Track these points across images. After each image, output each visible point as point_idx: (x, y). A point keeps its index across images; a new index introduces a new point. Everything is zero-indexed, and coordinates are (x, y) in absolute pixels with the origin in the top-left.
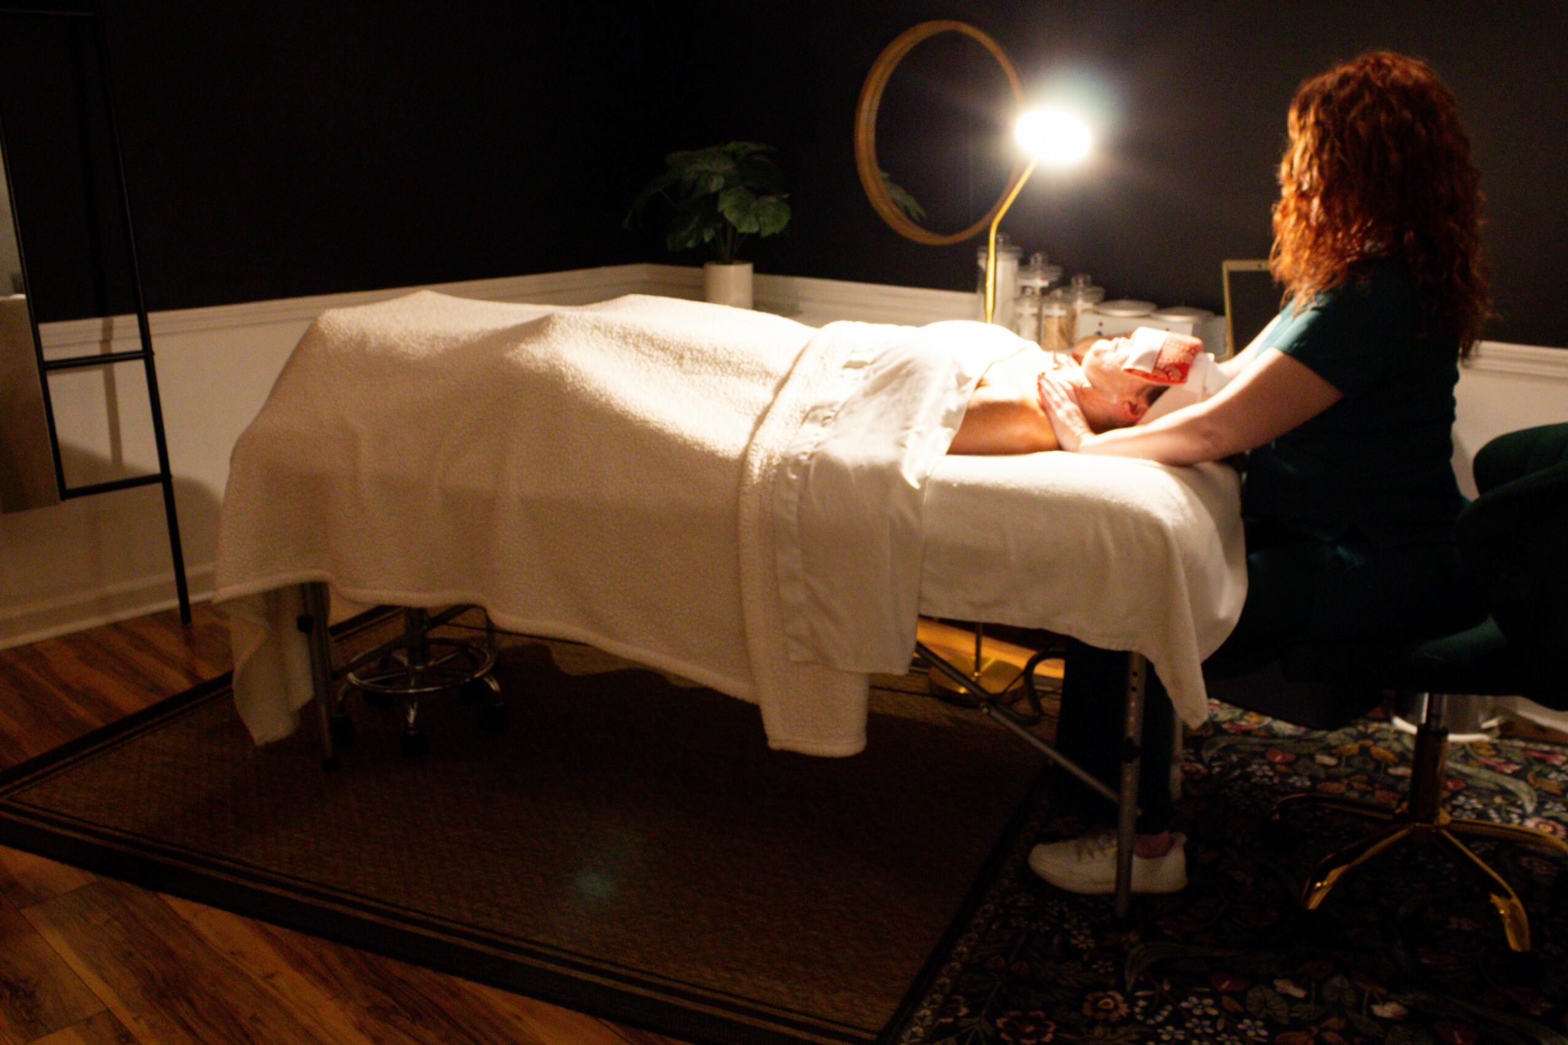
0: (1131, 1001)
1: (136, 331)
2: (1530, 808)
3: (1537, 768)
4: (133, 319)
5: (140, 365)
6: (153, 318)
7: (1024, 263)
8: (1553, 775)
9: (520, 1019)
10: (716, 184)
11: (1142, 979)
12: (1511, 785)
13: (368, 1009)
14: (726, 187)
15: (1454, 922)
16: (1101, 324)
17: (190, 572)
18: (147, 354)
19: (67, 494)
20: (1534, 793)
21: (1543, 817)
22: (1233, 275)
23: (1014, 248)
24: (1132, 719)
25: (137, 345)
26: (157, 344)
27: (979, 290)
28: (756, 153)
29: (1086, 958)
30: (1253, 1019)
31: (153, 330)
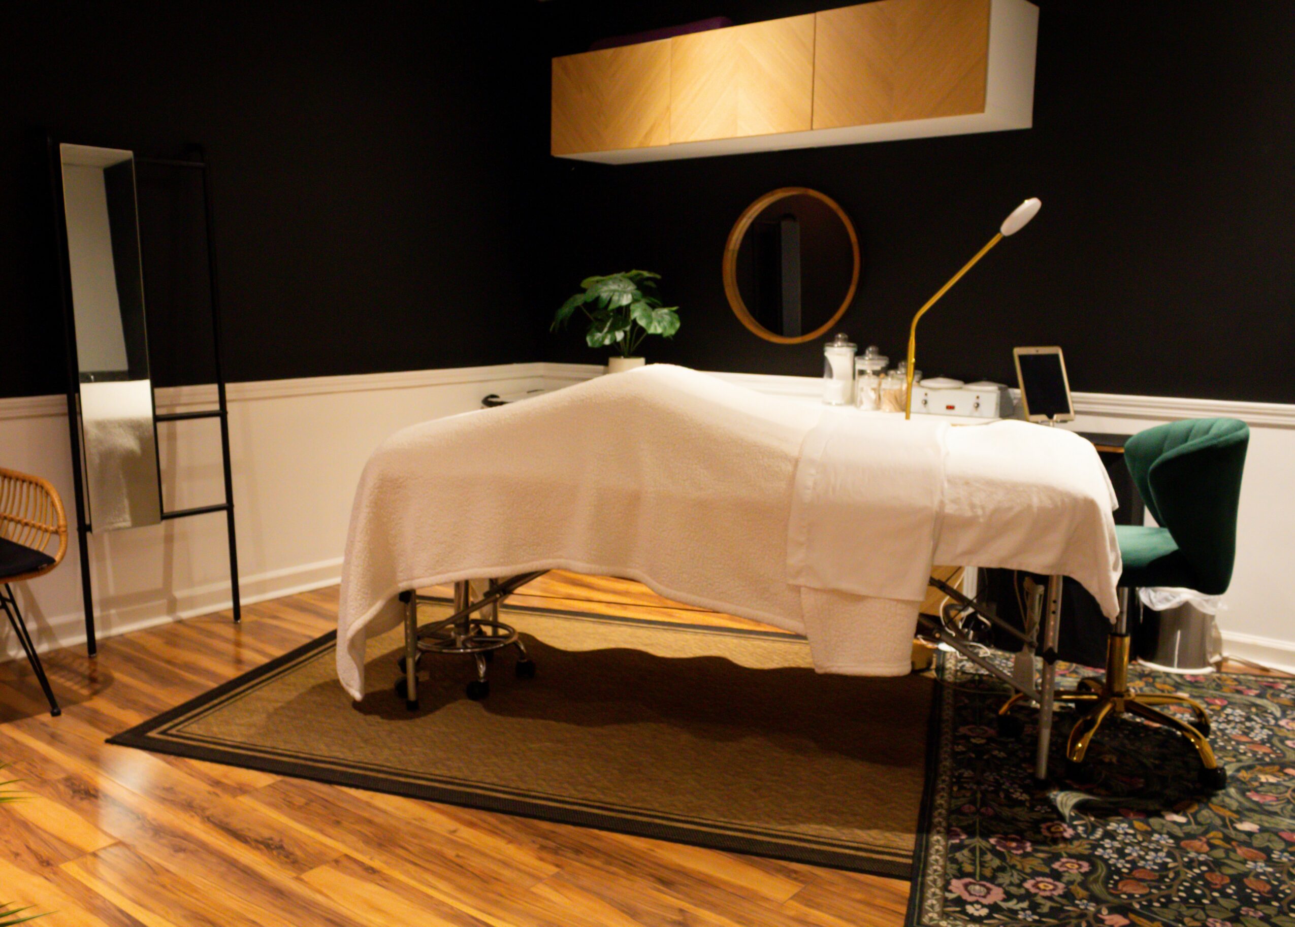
0: (1074, 828)
1: (216, 397)
2: (1278, 714)
3: (1270, 691)
4: (214, 387)
5: (217, 421)
6: (230, 387)
7: (860, 353)
8: (1283, 695)
9: (653, 851)
10: (626, 300)
11: (1073, 814)
12: (1259, 701)
13: (538, 848)
14: (635, 301)
15: (1263, 778)
16: (926, 394)
17: (241, 581)
18: (222, 414)
19: (165, 517)
20: (1277, 706)
21: (1288, 719)
22: (1021, 358)
23: (852, 344)
24: (1051, 634)
25: (216, 407)
26: (230, 407)
27: (825, 375)
28: (649, 279)
29: (1028, 804)
30: (1160, 834)
31: (229, 396)
